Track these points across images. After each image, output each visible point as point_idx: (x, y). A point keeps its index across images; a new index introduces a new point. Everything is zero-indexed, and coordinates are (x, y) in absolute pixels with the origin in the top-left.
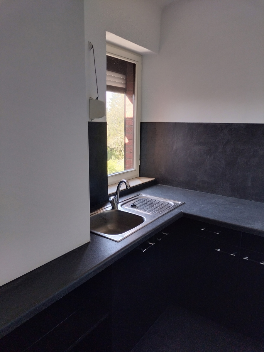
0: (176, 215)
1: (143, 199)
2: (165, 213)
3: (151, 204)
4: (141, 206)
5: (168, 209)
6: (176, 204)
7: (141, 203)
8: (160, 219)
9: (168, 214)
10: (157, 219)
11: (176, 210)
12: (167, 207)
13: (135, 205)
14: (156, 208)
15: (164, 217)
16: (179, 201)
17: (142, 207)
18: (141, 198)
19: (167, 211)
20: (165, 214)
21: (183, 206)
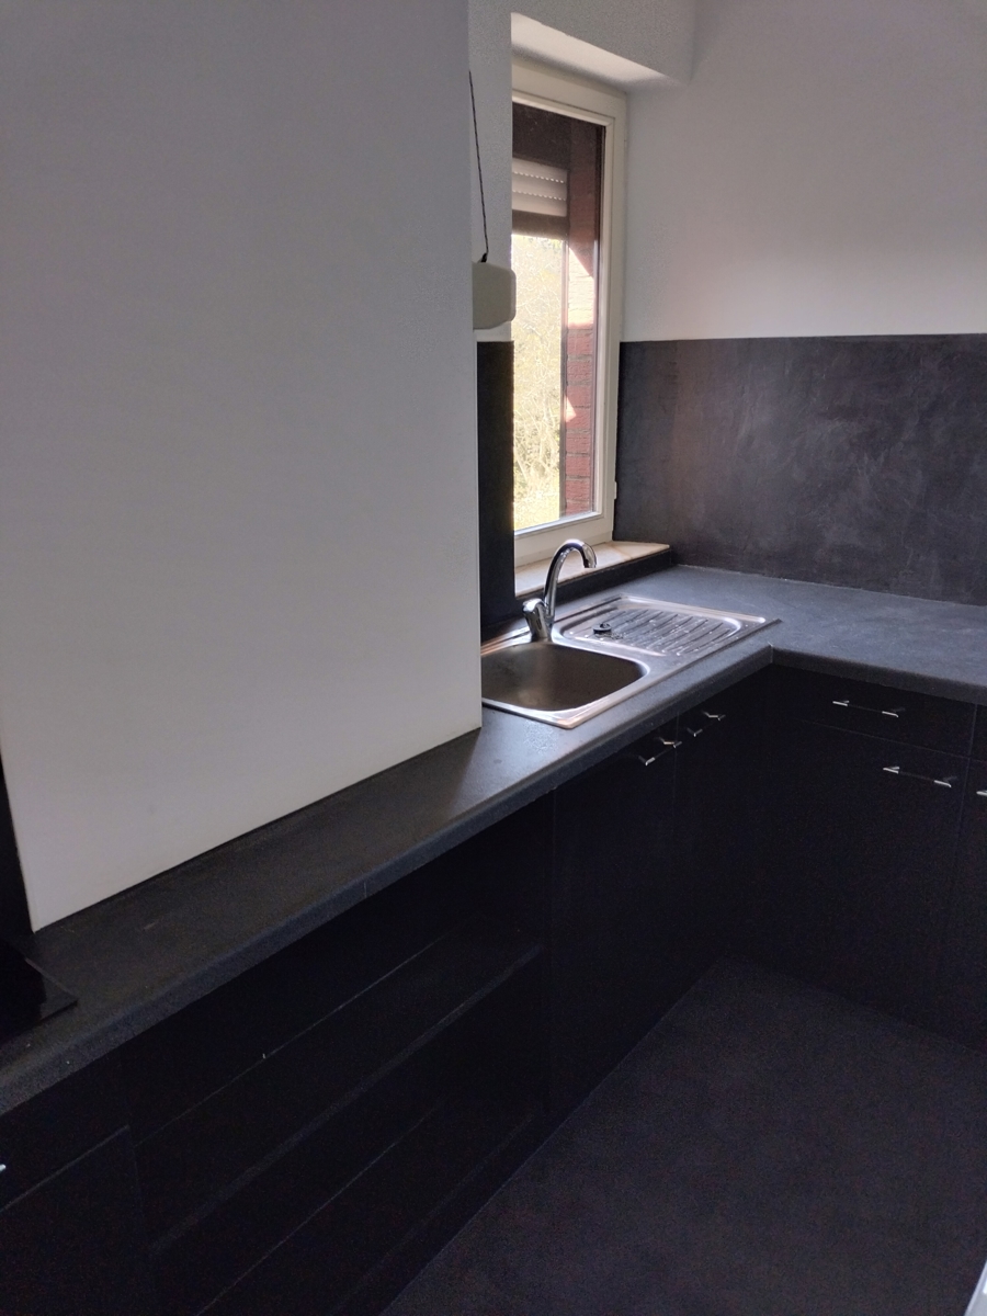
0: (752, 656)
1: (634, 611)
2: (711, 650)
3: (661, 626)
4: (628, 631)
5: (721, 639)
6: (750, 623)
7: (626, 624)
8: (697, 667)
9: (722, 654)
10: (688, 667)
11: (751, 641)
12: (718, 633)
13: (609, 631)
14: (678, 638)
15: (709, 662)
16: (758, 615)
17: (632, 634)
18: (626, 609)
19: (717, 646)
20: (713, 653)
21: (773, 628)
